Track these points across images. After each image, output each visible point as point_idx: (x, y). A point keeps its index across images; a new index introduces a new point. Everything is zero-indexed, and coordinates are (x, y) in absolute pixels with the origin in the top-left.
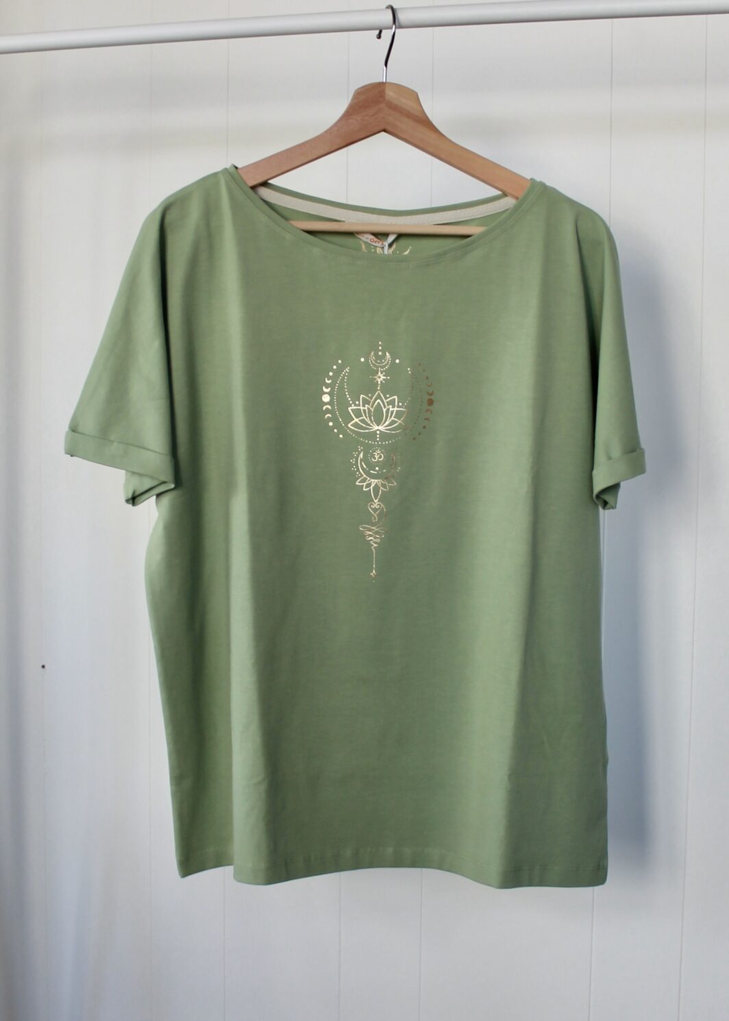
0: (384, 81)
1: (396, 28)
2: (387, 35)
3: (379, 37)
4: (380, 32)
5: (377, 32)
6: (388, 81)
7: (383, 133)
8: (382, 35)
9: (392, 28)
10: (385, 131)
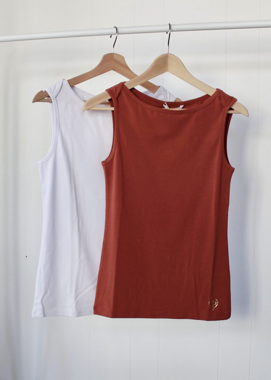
0: (113, 53)
1: (117, 34)
2: (114, 37)
3: (111, 37)
4: (111, 36)
5: (110, 36)
6: (114, 53)
7: (112, 70)
8: (112, 36)
9: (116, 34)
10: (113, 70)
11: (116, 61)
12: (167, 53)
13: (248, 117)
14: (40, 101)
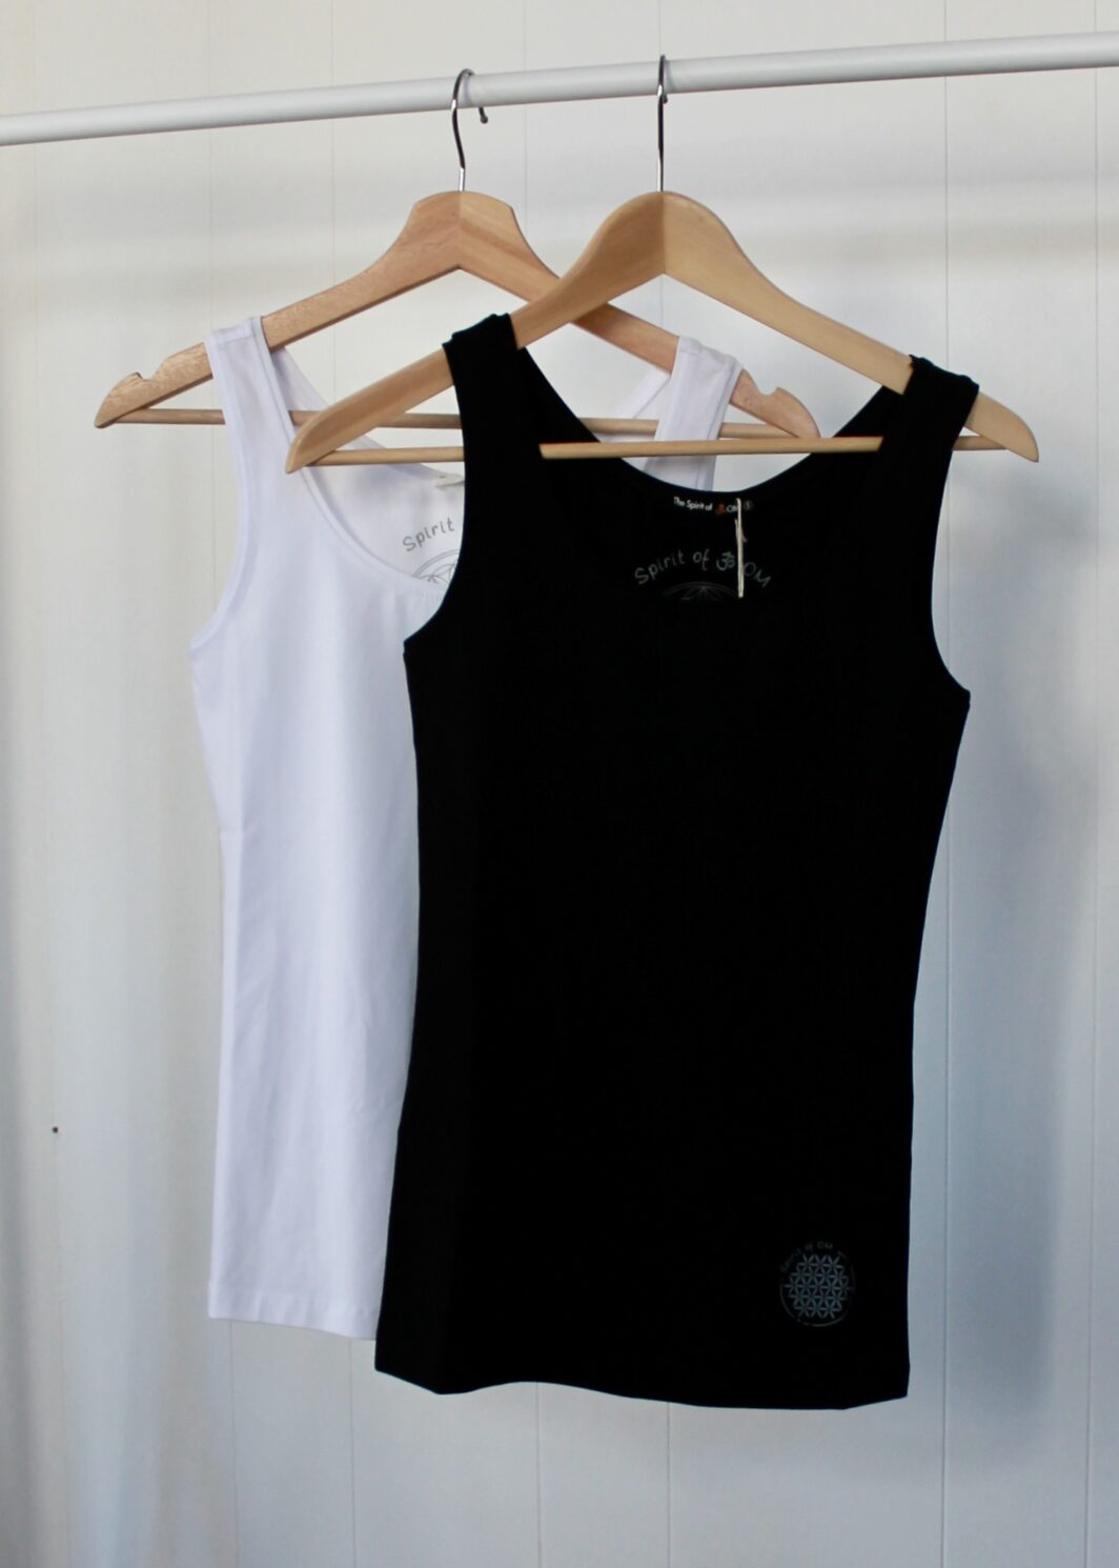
7: (459, 271)
10: (462, 268)
11: (470, 229)
12: (659, 189)
13: (1037, 461)
14: (126, 418)
